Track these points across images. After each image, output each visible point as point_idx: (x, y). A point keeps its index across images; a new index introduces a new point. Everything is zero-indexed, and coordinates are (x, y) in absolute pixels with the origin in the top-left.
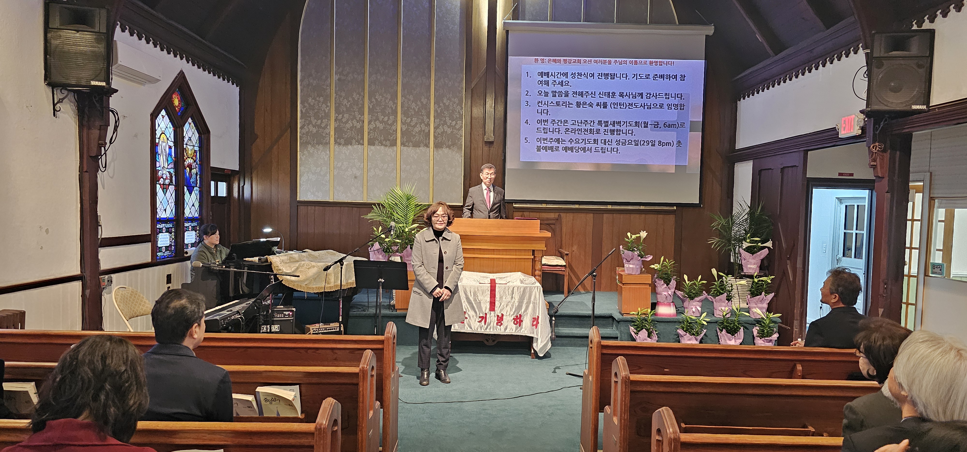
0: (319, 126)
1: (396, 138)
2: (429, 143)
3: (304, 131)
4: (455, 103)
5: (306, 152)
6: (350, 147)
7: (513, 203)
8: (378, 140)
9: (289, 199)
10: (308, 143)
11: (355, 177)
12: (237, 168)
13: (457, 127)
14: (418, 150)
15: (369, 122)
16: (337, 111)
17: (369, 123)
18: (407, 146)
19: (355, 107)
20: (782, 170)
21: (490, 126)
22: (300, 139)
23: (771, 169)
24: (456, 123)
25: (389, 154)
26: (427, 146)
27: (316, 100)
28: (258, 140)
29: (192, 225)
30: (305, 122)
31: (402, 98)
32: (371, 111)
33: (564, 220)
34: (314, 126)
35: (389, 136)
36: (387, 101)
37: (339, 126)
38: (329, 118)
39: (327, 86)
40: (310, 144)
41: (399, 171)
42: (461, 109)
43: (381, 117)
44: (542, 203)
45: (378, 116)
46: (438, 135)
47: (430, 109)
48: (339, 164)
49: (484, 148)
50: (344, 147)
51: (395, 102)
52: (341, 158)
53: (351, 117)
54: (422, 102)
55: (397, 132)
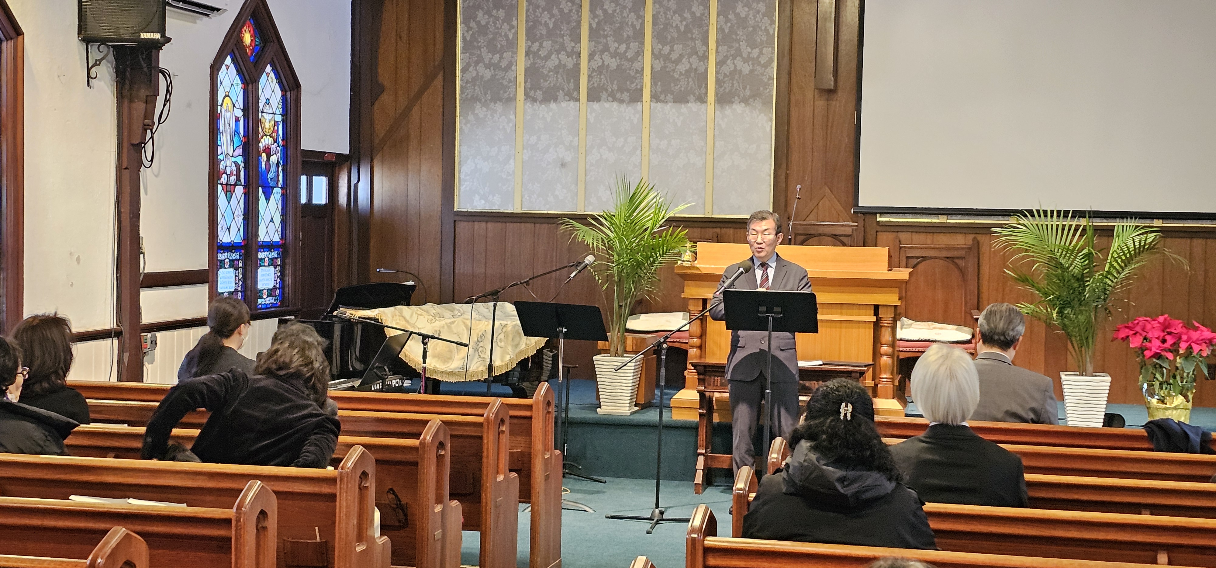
0: (496, 66)
1: (642, 87)
2: (706, 94)
3: (468, 76)
4: (758, 12)
5: (471, 117)
6: (553, 105)
8: (607, 90)
9: (440, 209)
10: (475, 99)
11: (563, 165)
12: (345, 149)
14: (684, 108)
15: (589, 56)
16: (531, 35)
17: (591, 56)
18: (663, 102)
19: (564, 27)
21: (824, 60)
24: (761, 53)
25: (627, 118)
26: (702, 99)
27: (491, 16)
28: (384, 95)
30: (470, 58)
31: (654, 6)
32: (594, 33)
33: (984, 249)
34: (488, 66)
35: (628, 83)
36: (625, 15)
37: (533, 64)
38: (515, 50)
40: (480, 100)
41: (646, 151)
42: (770, 25)
43: (613, 46)
44: (939, 215)
45: (607, 44)
46: (724, 78)
47: (708, 26)
48: (534, 139)
49: (816, 103)
50: (543, 106)
51: (641, 13)
52: (537, 128)
53: (557, 47)
54: (694, 13)
55: (643, 75)
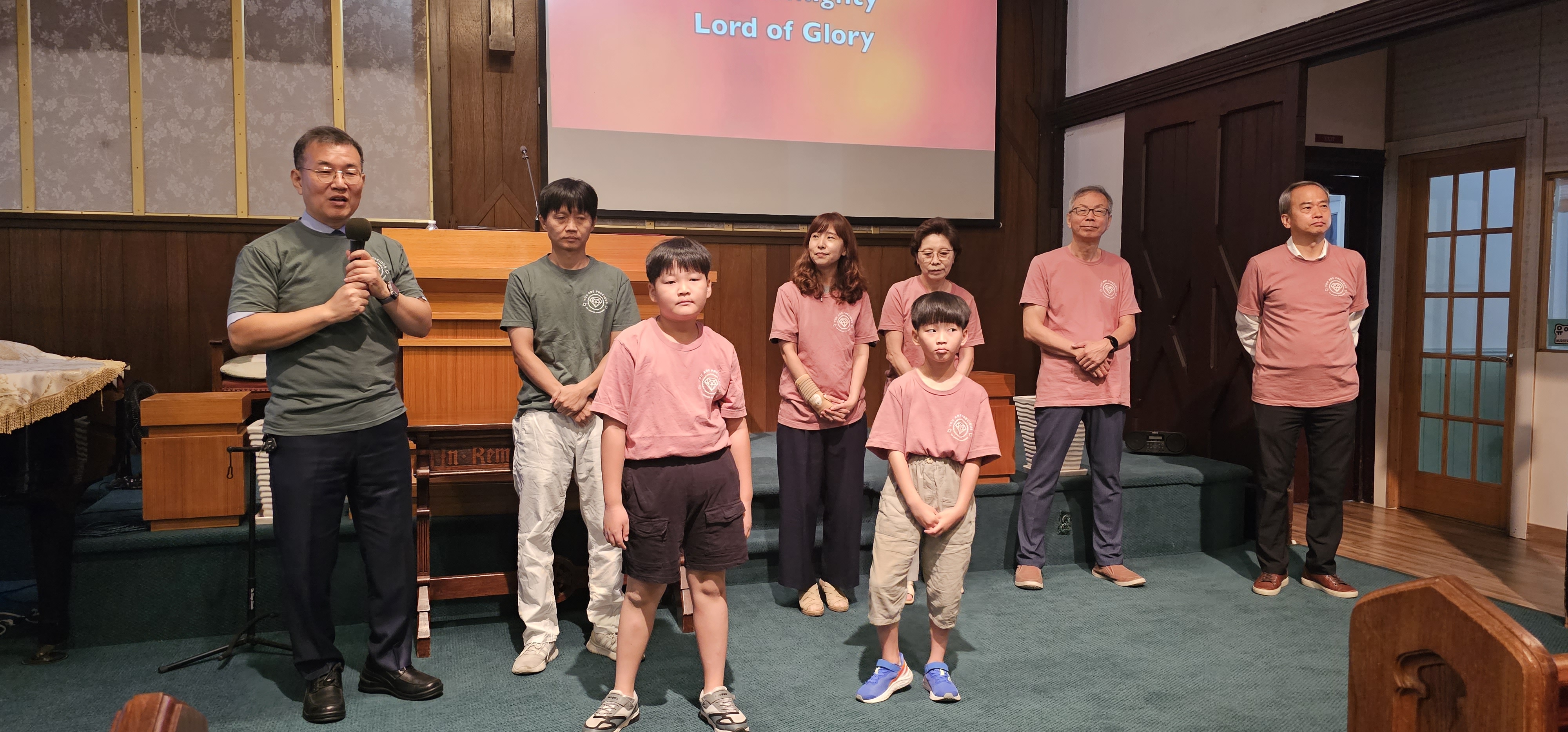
1: (231, 36)
2: (330, 52)
6: (83, 55)
8: (172, 38)
11: (106, 144)
14: (297, 71)
18: (265, 60)
20: (1224, 119)
21: (502, 11)
23: (1184, 123)
25: (209, 80)
26: (326, 59)
35: (208, 30)
41: (241, 127)
44: (645, 220)
46: (356, 33)
48: (51, 105)
49: (486, 73)
50: (66, 55)
52: (56, 87)
55: (231, 20)
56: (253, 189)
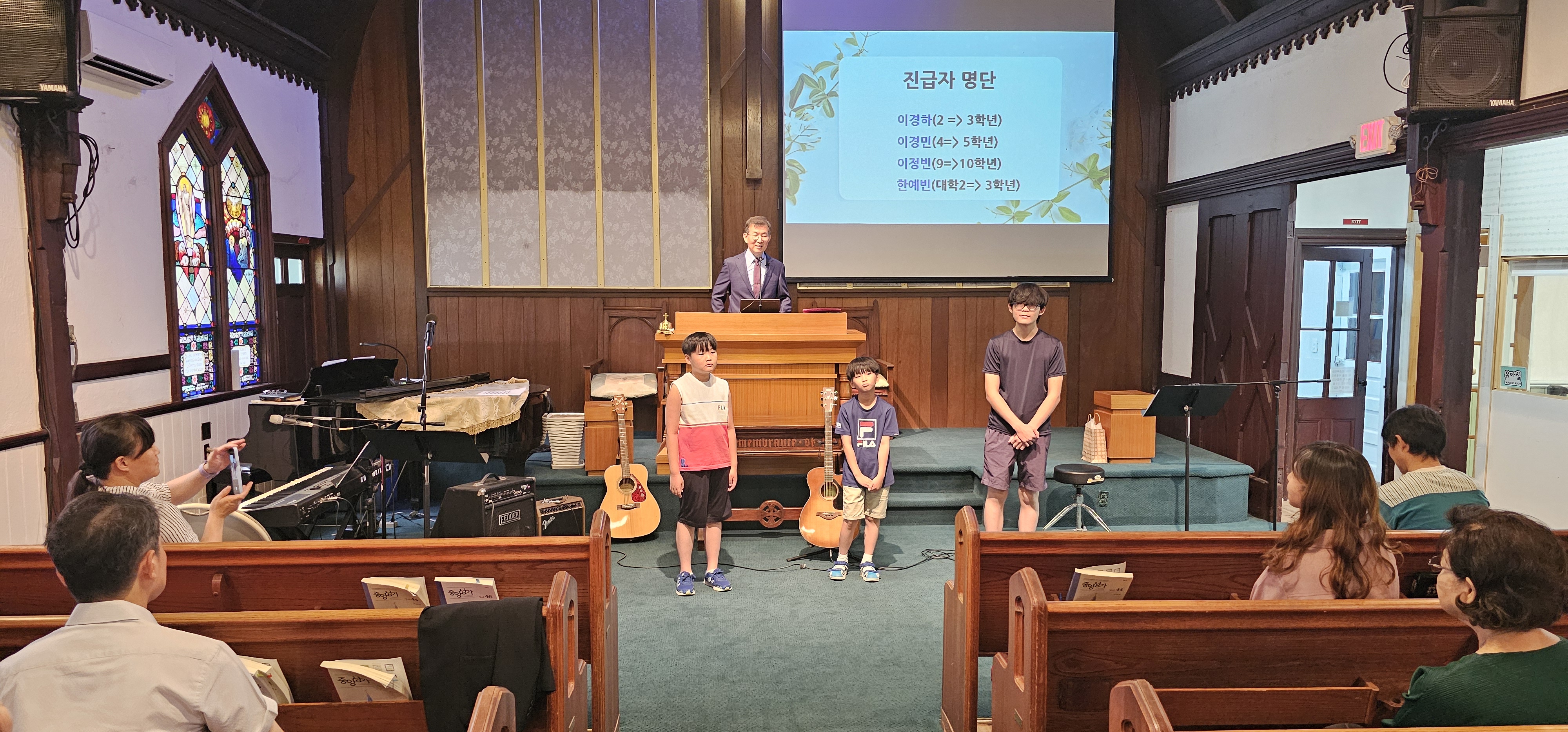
0: (460, 159)
1: (595, 177)
2: (651, 184)
3: (434, 167)
4: (693, 114)
5: (439, 204)
6: (514, 193)
7: (796, 283)
8: (562, 180)
9: (413, 286)
10: (441, 188)
11: (526, 246)
12: (319, 234)
13: (699, 155)
14: (632, 196)
16: (491, 132)
17: (547, 151)
18: (614, 190)
19: (522, 124)
20: (1252, 216)
21: (754, 153)
22: (429, 182)
23: (1231, 215)
24: (696, 149)
25: (582, 204)
26: (648, 188)
27: (453, 114)
28: (355, 184)
29: (245, 336)
30: (435, 152)
31: (602, 108)
32: (548, 131)
33: (883, 310)
34: (452, 159)
35: (582, 174)
36: (576, 114)
37: (495, 157)
38: (477, 145)
39: (472, 89)
40: (447, 190)
41: (600, 233)
42: (704, 125)
43: (567, 142)
44: (846, 283)
45: (560, 140)
46: (666, 169)
47: (650, 125)
48: (498, 224)
49: (745, 191)
50: (505, 194)
51: (590, 113)
52: (500, 213)
53: (515, 142)
54: (637, 113)
55: (595, 167)
56: (607, 271)
